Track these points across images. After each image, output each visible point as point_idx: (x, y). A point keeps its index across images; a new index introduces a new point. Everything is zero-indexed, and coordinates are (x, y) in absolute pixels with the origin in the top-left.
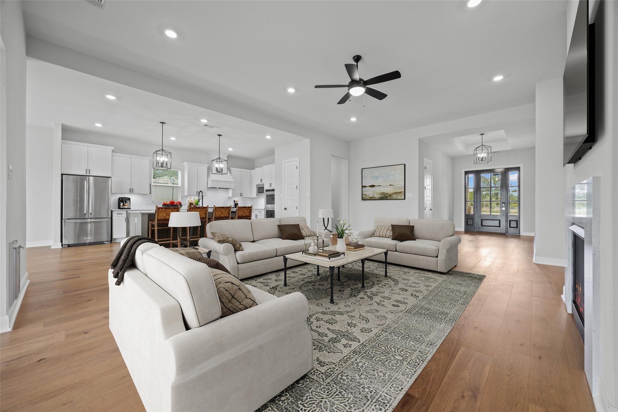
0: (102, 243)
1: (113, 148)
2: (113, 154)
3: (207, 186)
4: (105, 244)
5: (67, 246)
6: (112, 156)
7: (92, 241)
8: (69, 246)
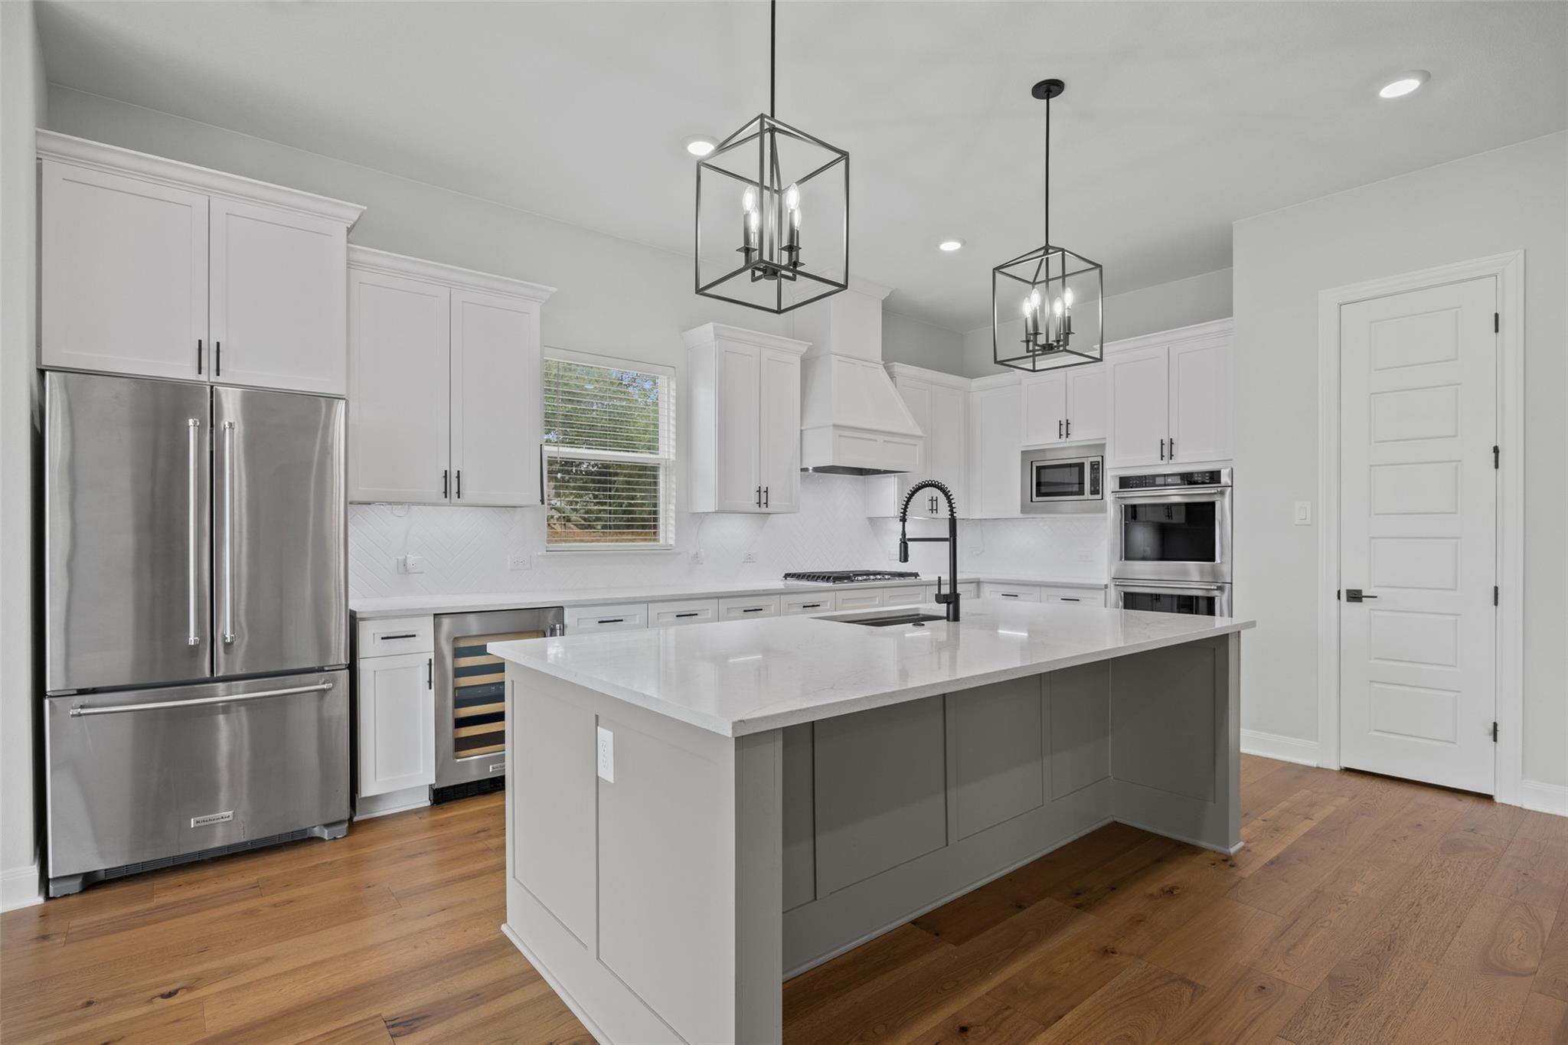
0: (300, 840)
1: (352, 212)
2: (355, 256)
3: (801, 465)
4: (316, 848)
5: (75, 885)
6: (350, 264)
7: (240, 836)
8: (91, 882)
